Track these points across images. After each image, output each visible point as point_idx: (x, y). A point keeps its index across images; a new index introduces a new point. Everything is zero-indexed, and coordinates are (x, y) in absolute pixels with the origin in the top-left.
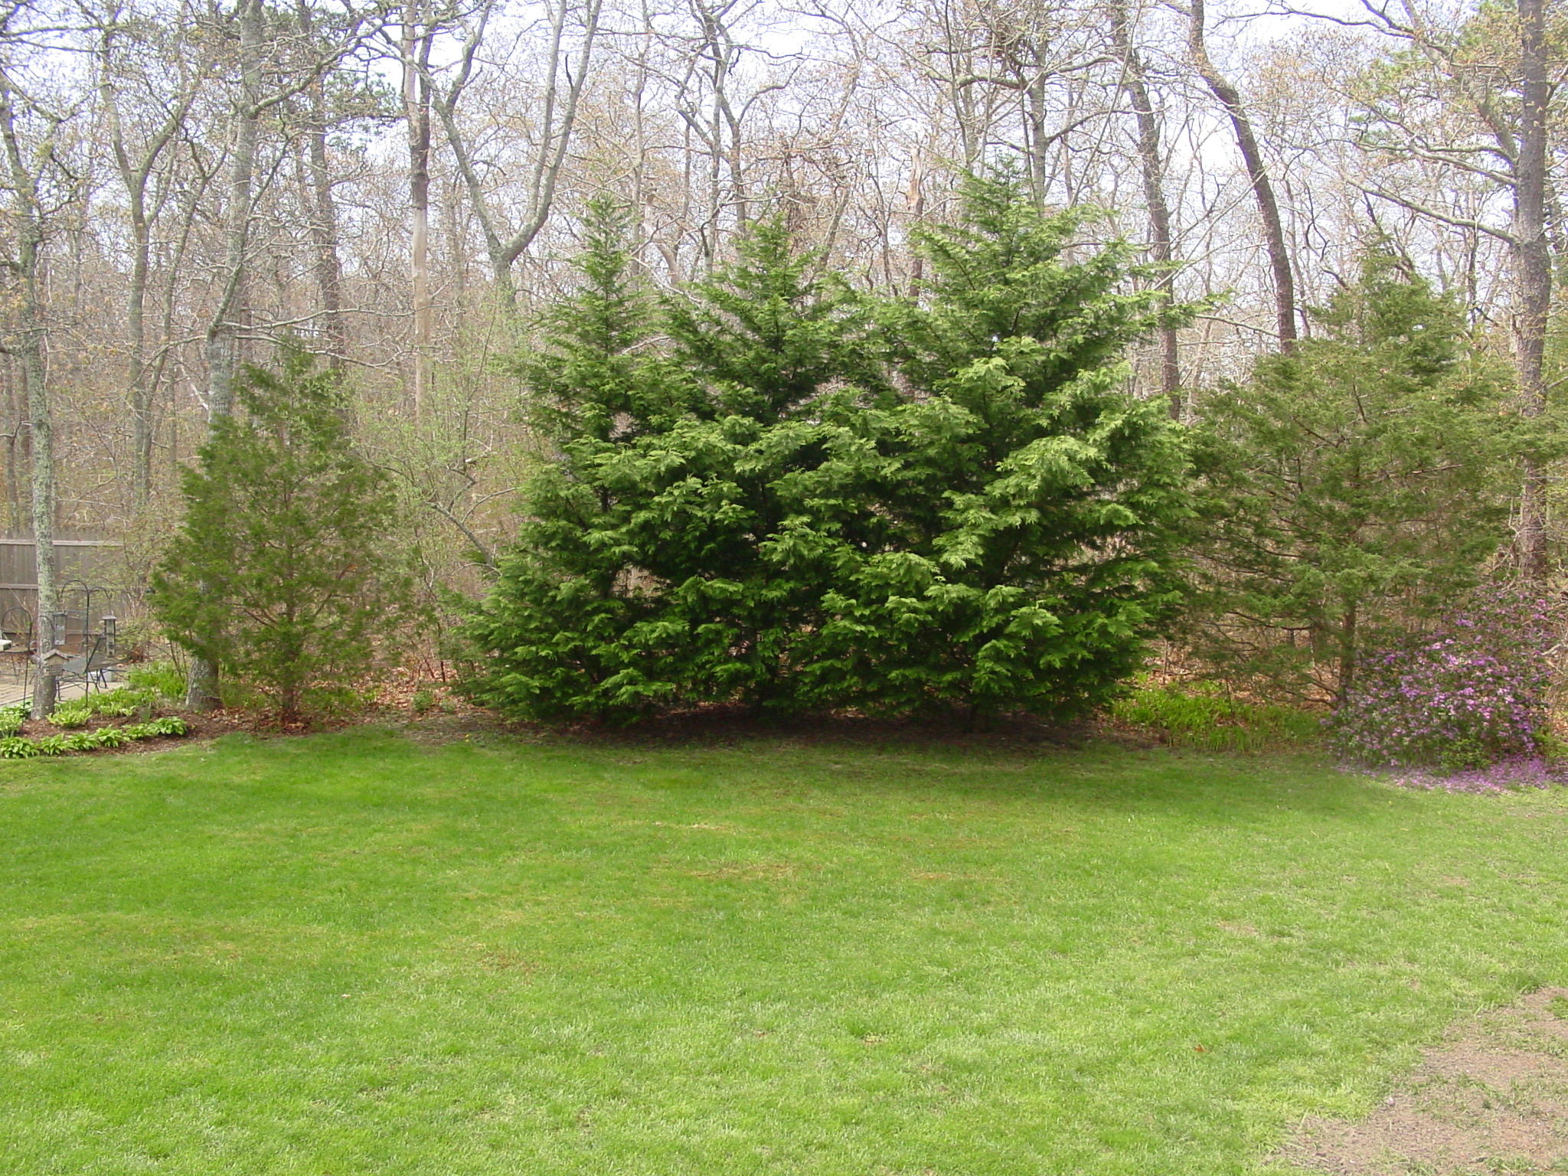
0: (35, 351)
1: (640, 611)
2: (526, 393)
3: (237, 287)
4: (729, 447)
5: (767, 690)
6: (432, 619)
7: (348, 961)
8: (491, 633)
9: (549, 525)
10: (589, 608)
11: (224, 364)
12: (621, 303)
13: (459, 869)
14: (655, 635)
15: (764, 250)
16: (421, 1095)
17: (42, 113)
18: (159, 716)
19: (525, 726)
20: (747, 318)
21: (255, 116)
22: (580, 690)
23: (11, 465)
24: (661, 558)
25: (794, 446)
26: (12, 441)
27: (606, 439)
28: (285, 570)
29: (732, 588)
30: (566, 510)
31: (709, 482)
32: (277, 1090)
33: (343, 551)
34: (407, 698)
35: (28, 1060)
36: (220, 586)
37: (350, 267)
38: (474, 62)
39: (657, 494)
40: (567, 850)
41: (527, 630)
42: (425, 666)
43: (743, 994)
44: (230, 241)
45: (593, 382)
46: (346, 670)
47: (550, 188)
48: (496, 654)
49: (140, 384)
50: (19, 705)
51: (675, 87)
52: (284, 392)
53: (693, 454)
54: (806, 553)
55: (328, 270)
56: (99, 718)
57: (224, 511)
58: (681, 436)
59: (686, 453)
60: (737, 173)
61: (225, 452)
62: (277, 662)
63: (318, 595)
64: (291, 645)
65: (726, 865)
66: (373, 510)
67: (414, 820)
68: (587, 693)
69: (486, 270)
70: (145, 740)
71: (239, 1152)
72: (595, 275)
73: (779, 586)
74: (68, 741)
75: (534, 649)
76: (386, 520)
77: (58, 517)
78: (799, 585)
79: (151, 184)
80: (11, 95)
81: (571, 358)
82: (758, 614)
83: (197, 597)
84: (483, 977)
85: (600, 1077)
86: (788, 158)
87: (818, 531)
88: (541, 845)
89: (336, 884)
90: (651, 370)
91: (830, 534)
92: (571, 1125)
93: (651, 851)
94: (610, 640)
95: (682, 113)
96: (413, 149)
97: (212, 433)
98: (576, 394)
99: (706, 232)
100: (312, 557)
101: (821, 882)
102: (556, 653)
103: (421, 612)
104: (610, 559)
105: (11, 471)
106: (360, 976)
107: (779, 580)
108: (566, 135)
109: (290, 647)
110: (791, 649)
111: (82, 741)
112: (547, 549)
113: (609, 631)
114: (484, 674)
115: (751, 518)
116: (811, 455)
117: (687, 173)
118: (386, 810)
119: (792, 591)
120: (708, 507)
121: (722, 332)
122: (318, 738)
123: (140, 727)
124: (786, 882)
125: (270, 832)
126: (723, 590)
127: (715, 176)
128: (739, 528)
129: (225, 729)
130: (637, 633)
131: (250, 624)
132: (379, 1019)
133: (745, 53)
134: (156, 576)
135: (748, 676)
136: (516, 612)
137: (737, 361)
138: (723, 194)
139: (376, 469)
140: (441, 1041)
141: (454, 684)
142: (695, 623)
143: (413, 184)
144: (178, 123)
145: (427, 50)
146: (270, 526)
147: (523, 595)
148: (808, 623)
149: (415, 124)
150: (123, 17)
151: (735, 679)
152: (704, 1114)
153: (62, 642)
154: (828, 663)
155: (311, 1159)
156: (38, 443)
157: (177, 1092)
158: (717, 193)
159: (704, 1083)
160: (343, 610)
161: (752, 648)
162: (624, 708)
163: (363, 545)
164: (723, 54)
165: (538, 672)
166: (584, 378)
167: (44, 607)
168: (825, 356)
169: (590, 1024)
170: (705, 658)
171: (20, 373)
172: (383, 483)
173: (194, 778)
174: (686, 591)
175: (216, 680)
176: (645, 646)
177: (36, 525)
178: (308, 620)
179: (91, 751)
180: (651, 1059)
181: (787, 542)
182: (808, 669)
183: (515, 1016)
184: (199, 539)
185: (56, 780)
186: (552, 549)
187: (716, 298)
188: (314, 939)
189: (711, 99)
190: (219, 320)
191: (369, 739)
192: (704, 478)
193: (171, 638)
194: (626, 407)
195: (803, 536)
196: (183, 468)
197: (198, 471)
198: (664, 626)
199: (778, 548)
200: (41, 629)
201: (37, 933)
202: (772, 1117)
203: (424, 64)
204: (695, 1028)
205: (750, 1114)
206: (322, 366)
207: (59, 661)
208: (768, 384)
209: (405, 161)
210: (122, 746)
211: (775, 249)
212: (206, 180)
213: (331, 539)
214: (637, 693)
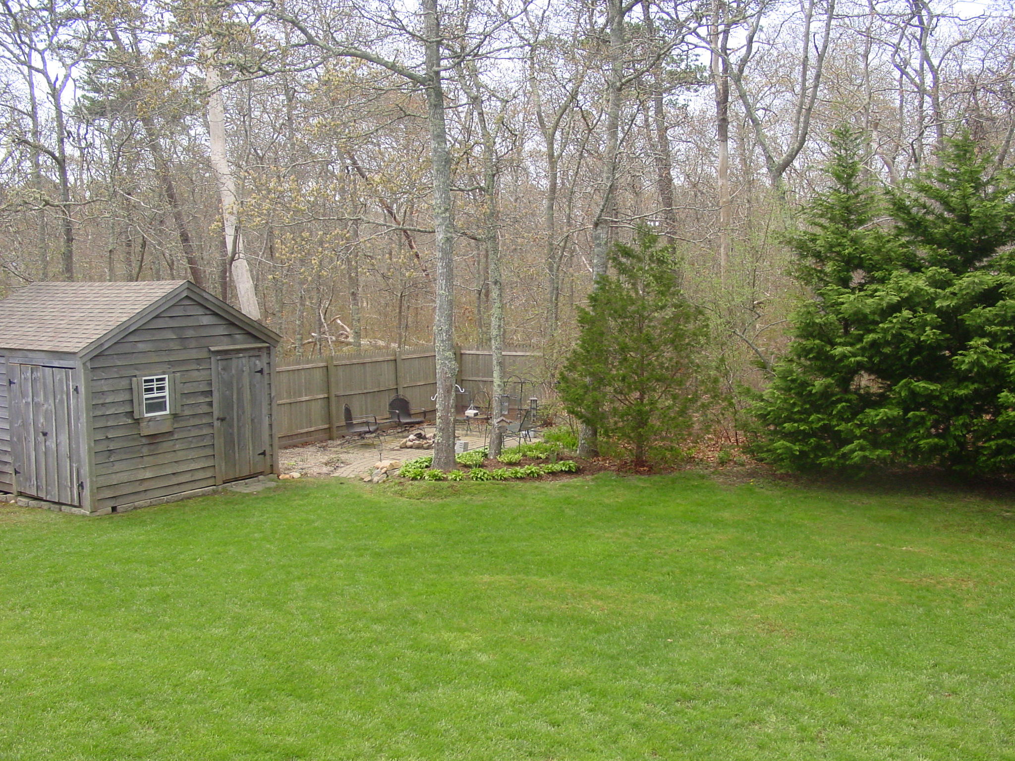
0: (494, 238)
1: (868, 401)
2: (795, 258)
3: (610, 195)
4: (932, 290)
5: (956, 458)
6: (731, 404)
7: (672, 618)
8: (769, 414)
9: (809, 343)
10: (834, 399)
11: (603, 243)
12: (857, 195)
13: (745, 566)
14: (878, 418)
15: (957, 156)
16: (715, 707)
17: (497, 98)
18: (561, 460)
19: (790, 476)
20: (945, 202)
21: (620, 89)
22: (826, 452)
23: (479, 306)
24: (883, 367)
25: (979, 289)
26: (480, 292)
27: (847, 287)
28: (639, 372)
29: (932, 387)
30: (819, 334)
31: (918, 314)
32: (625, 694)
33: (675, 360)
34: (714, 456)
35: (483, 658)
36: (600, 381)
37: (678, 180)
38: (754, 45)
39: (881, 322)
40: (815, 558)
41: (792, 413)
42: (725, 434)
43: (935, 665)
44: (606, 168)
45: (837, 249)
46: (675, 435)
47: (807, 123)
48: (772, 428)
49: (552, 257)
50: (481, 450)
51: (890, 48)
52: (640, 260)
53: (906, 295)
54: (986, 364)
55: (665, 183)
56: (526, 460)
57: (602, 334)
58: (897, 283)
59: (902, 294)
60: (936, 105)
61: (602, 297)
62: (634, 429)
63: (660, 388)
64: (642, 419)
65: (925, 576)
66: (695, 334)
67: (717, 533)
68: (832, 456)
69: (765, 179)
70: (553, 474)
71: (601, 729)
72: (839, 178)
73: (967, 387)
74: (508, 472)
75: (796, 425)
76: (702, 340)
77: (504, 338)
78: (981, 386)
79: (558, 135)
80: (482, 90)
81: (822, 233)
82: (952, 406)
83: (585, 387)
84: (758, 637)
85: (833, 711)
86: (975, 91)
87: (995, 349)
88: (799, 554)
89: (665, 570)
90: (875, 239)
91: (1005, 351)
92: (812, 740)
93: (873, 563)
94: (848, 421)
95: (897, 66)
96: (718, 103)
97: (596, 286)
98: (827, 257)
99: (915, 146)
100: (656, 363)
101: (994, 594)
102: (812, 428)
103: (724, 400)
104: (848, 366)
105: (479, 311)
106: (679, 629)
107: (966, 383)
108: (816, 87)
109: (641, 420)
110: (975, 430)
111: (516, 473)
112: (806, 359)
113: (848, 415)
114: (764, 441)
115: (947, 339)
116: (990, 296)
117: (901, 107)
118: (699, 525)
119: (976, 390)
120: (917, 332)
121: (927, 213)
122: (657, 478)
123: (550, 466)
124: (968, 592)
125: (626, 534)
126: (927, 389)
127: (921, 107)
128: (937, 347)
129: (600, 469)
130: (867, 416)
131: (617, 404)
132: (690, 657)
133: (942, 19)
134: (561, 374)
135: (944, 448)
136: (785, 401)
137: (938, 232)
138: (926, 120)
139: (697, 308)
140: (729, 675)
141: (744, 447)
142: (906, 411)
143: (719, 126)
144: (574, 96)
145: (726, 39)
146: (630, 344)
147: (790, 389)
148: (988, 413)
149: (720, 87)
150: (542, 37)
151: (935, 450)
152: (904, 745)
153: (506, 413)
154: (1001, 441)
155: (645, 739)
156: (494, 294)
157: (566, 688)
158: (922, 118)
159: (906, 723)
160: (675, 397)
161: (946, 429)
162: (857, 467)
163: (688, 357)
164: (925, 22)
165: (799, 441)
166: (832, 246)
167: (496, 391)
168: (1002, 227)
169: (828, 674)
170: (913, 435)
171: (484, 252)
172: (700, 317)
173: (582, 499)
174: (900, 389)
175: (596, 439)
176: (872, 425)
177: (493, 342)
178: (652, 403)
179: (521, 478)
180: (869, 702)
181: (972, 356)
182: (986, 445)
183: (777, 664)
184: (588, 352)
185: (501, 495)
186: (810, 359)
187: (922, 189)
188: (651, 603)
189: (917, 54)
190: (600, 216)
191: (689, 479)
192: (915, 312)
193: (569, 412)
194: (860, 266)
195: (985, 352)
196: (578, 307)
197: (587, 309)
198: (884, 412)
199: (965, 360)
200: (494, 404)
201: (489, 584)
202: (955, 754)
203: (724, 49)
204: (900, 685)
205: (939, 750)
206: (662, 243)
207: (505, 424)
208: (960, 248)
209: (713, 111)
210: (540, 477)
211: (965, 154)
212: (590, 131)
213: (668, 353)
214: (865, 457)
